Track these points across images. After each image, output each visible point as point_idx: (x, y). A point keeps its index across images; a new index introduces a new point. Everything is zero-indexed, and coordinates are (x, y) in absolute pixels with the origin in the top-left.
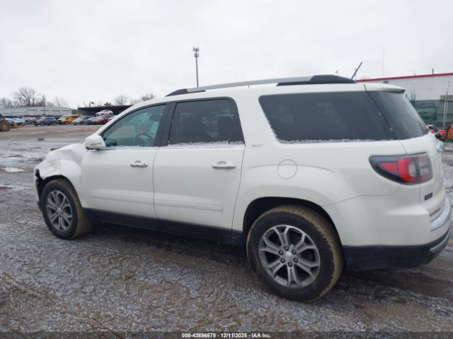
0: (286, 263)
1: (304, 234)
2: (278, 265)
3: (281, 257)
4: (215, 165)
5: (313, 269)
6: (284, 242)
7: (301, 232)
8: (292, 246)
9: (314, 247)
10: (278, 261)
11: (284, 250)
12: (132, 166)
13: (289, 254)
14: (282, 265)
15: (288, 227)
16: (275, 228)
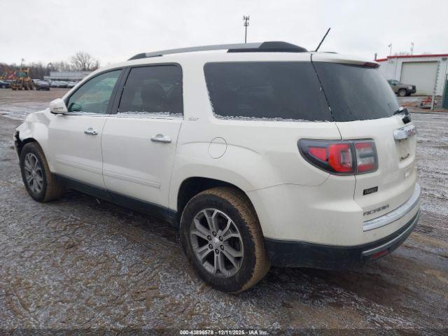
0: (214, 250)
1: (230, 221)
2: (206, 250)
3: (210, 242)
4: (154, 137)
5: (238, 259)
6: (212, 226)
7: (228, 217)
8: (220, 231)
9: (238, 235)
10: (207, 246)
11: (212, 236)
12: (86, 133)
13: (216, 240)
14: (210, 250)
15: (217, 211)
16: (204, 211)
